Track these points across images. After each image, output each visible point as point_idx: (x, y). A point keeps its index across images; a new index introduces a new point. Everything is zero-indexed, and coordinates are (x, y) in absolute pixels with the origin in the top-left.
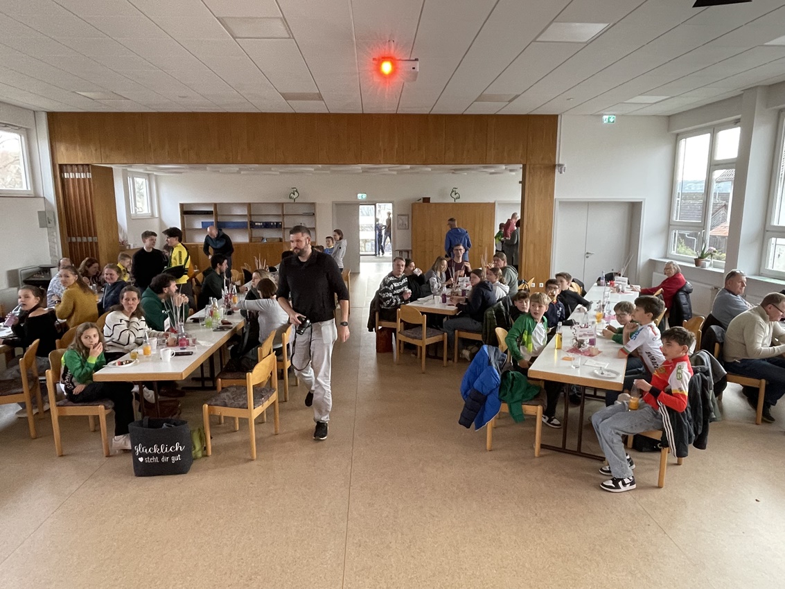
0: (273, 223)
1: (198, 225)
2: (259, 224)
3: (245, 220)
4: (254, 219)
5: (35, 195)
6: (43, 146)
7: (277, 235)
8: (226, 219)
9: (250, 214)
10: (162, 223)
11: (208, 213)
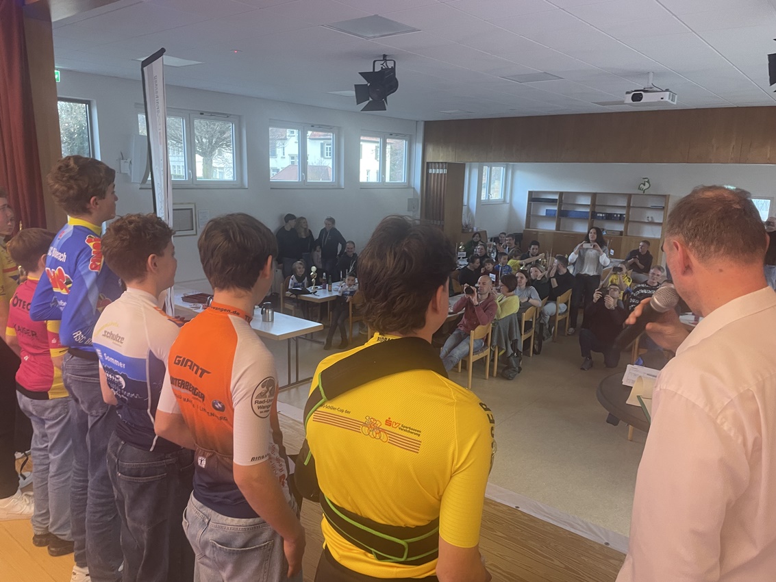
0: (617, 214)
1: (543, 213)
2: (601, 215)
3: (588, 210)
4: (597, 209)
5: (408, 186)
6: (418, 148)
7: (619, 227)
8: (570, 208)
9: (593, 204)
10: (511, 209)
11: (553, 201)
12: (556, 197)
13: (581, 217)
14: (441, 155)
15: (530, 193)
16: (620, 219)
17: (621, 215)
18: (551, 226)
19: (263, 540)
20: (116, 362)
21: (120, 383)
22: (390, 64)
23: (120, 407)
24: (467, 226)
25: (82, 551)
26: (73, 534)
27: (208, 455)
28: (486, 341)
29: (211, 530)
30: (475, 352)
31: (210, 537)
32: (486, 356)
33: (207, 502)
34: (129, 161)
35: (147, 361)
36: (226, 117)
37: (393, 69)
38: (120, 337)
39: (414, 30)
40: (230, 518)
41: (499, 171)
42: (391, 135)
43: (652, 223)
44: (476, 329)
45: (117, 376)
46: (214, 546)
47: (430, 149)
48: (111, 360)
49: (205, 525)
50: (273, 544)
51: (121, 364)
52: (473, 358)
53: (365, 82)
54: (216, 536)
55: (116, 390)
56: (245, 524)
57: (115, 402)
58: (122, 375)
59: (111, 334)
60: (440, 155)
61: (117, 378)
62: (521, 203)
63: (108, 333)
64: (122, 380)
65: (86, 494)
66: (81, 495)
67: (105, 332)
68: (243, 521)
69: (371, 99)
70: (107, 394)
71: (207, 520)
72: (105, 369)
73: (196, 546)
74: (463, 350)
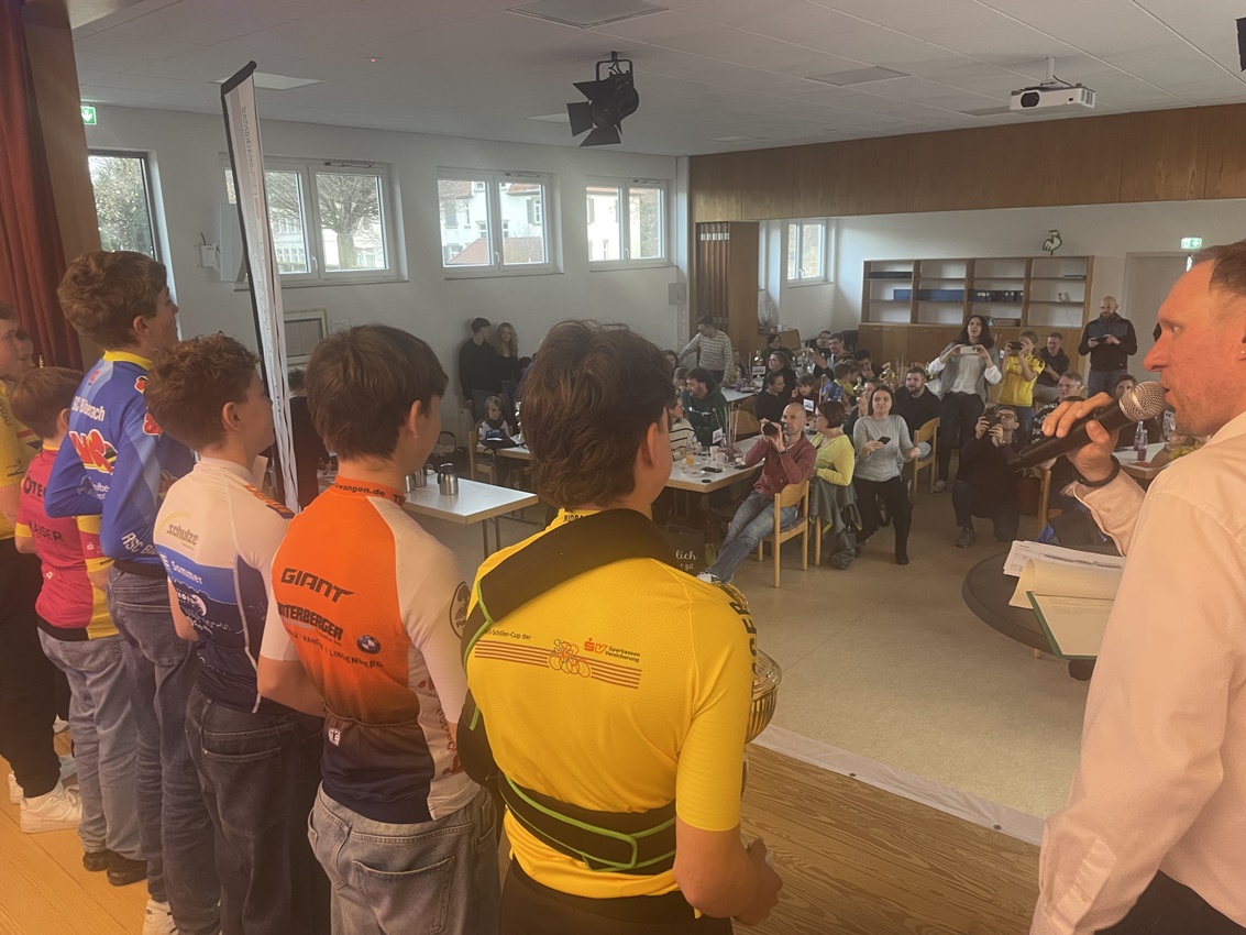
0: (1010, 292)
1: (889, 295)
2: (984, 295)
3: (962, 287)
4: (976, 288)
5: (668, 264)
6: (682, 201)
7: (1014, 313)
8: (933, 286)
9: (971, 277)
10: (838, 292)
11: (904, 276)
12: (910, 269)
13: (952, 299)
14: (719, 209)
15: (867, 264)
16: (1015, 299)
17: (1015, 292)
18: (902, 317)
19: (438, 858)
20: (189, 574)
21: (197, 607)
22: (624, 68)
23: (202, 646)
24: (766, 324)
25: (157, 878)
26: (144, 850)
27: (345, 725)
28: (801, 509)
29: (354, 844)
30: (783, 529)
31: (352, 855)
32: (802, 533)
33: (344, 799)
34: (214, 246)
35: (236, 572)
36: (366, 166)
37: (630, 74)
38: (192, 535)
39: (659, 9)
40: (383, 824)
41: (815, 231)
42: (637, 183)
43: (1068, 304)
44: (784, 491)
45: (194, 596)
46: (359, 869)
47: (700, 202)
48: (182, 570)
49: (344, 836)
50: (456, 862)
51: (195, 578)
52: (780, 538)
53: (583, 98)
54: (361, 854)
55: (193, 619)
56: (407, 833)
57: (195, 637)
58: (199, 595)
59: (180, 529)
60: (716, 210)
61: (195, 600)
62: (853, 283)
63: (175, 528)
64: (200, 602)
65: (160, 787)
66: (152, 788)
67: (171, 526)
68: (405, 828)
69: (595, 126)
70: (182, 625)
71: (346, 829)
72: (176, 585)
73: (331, 871)
74: (765, 525)
